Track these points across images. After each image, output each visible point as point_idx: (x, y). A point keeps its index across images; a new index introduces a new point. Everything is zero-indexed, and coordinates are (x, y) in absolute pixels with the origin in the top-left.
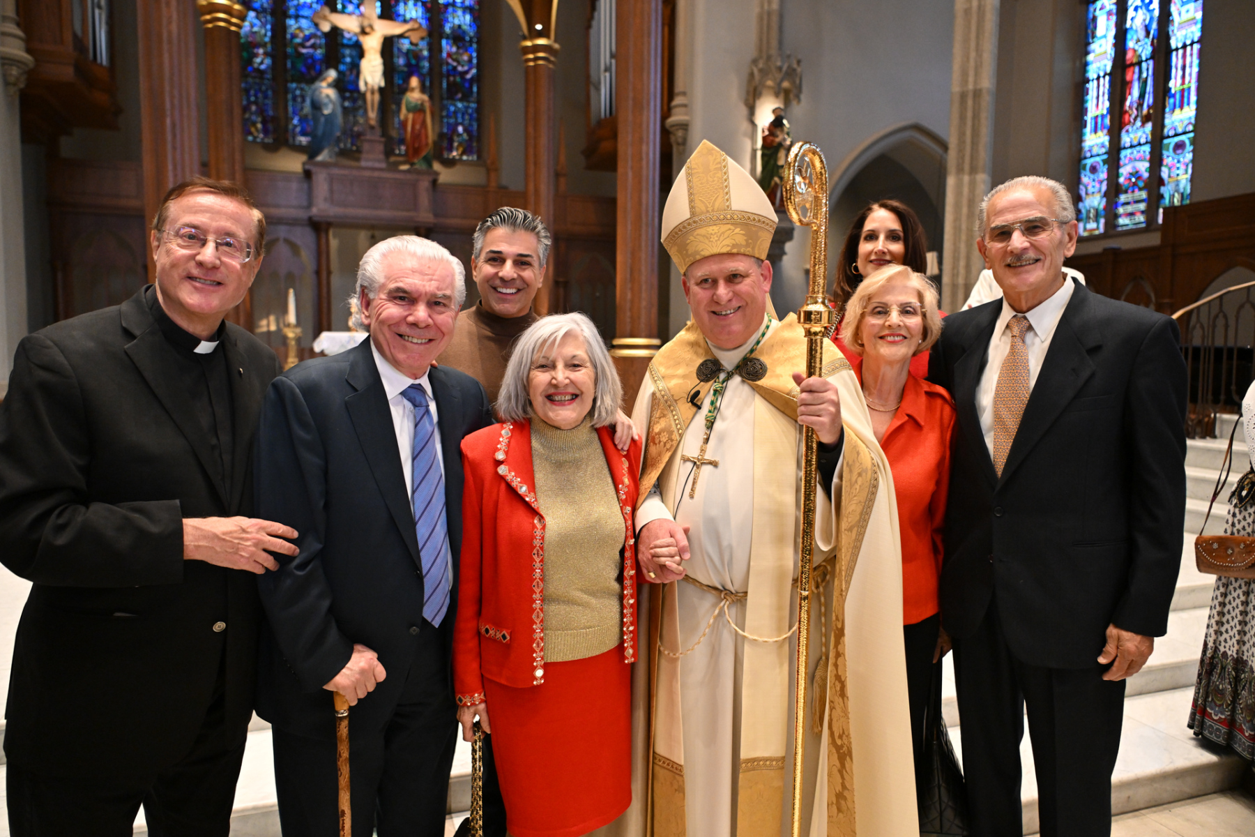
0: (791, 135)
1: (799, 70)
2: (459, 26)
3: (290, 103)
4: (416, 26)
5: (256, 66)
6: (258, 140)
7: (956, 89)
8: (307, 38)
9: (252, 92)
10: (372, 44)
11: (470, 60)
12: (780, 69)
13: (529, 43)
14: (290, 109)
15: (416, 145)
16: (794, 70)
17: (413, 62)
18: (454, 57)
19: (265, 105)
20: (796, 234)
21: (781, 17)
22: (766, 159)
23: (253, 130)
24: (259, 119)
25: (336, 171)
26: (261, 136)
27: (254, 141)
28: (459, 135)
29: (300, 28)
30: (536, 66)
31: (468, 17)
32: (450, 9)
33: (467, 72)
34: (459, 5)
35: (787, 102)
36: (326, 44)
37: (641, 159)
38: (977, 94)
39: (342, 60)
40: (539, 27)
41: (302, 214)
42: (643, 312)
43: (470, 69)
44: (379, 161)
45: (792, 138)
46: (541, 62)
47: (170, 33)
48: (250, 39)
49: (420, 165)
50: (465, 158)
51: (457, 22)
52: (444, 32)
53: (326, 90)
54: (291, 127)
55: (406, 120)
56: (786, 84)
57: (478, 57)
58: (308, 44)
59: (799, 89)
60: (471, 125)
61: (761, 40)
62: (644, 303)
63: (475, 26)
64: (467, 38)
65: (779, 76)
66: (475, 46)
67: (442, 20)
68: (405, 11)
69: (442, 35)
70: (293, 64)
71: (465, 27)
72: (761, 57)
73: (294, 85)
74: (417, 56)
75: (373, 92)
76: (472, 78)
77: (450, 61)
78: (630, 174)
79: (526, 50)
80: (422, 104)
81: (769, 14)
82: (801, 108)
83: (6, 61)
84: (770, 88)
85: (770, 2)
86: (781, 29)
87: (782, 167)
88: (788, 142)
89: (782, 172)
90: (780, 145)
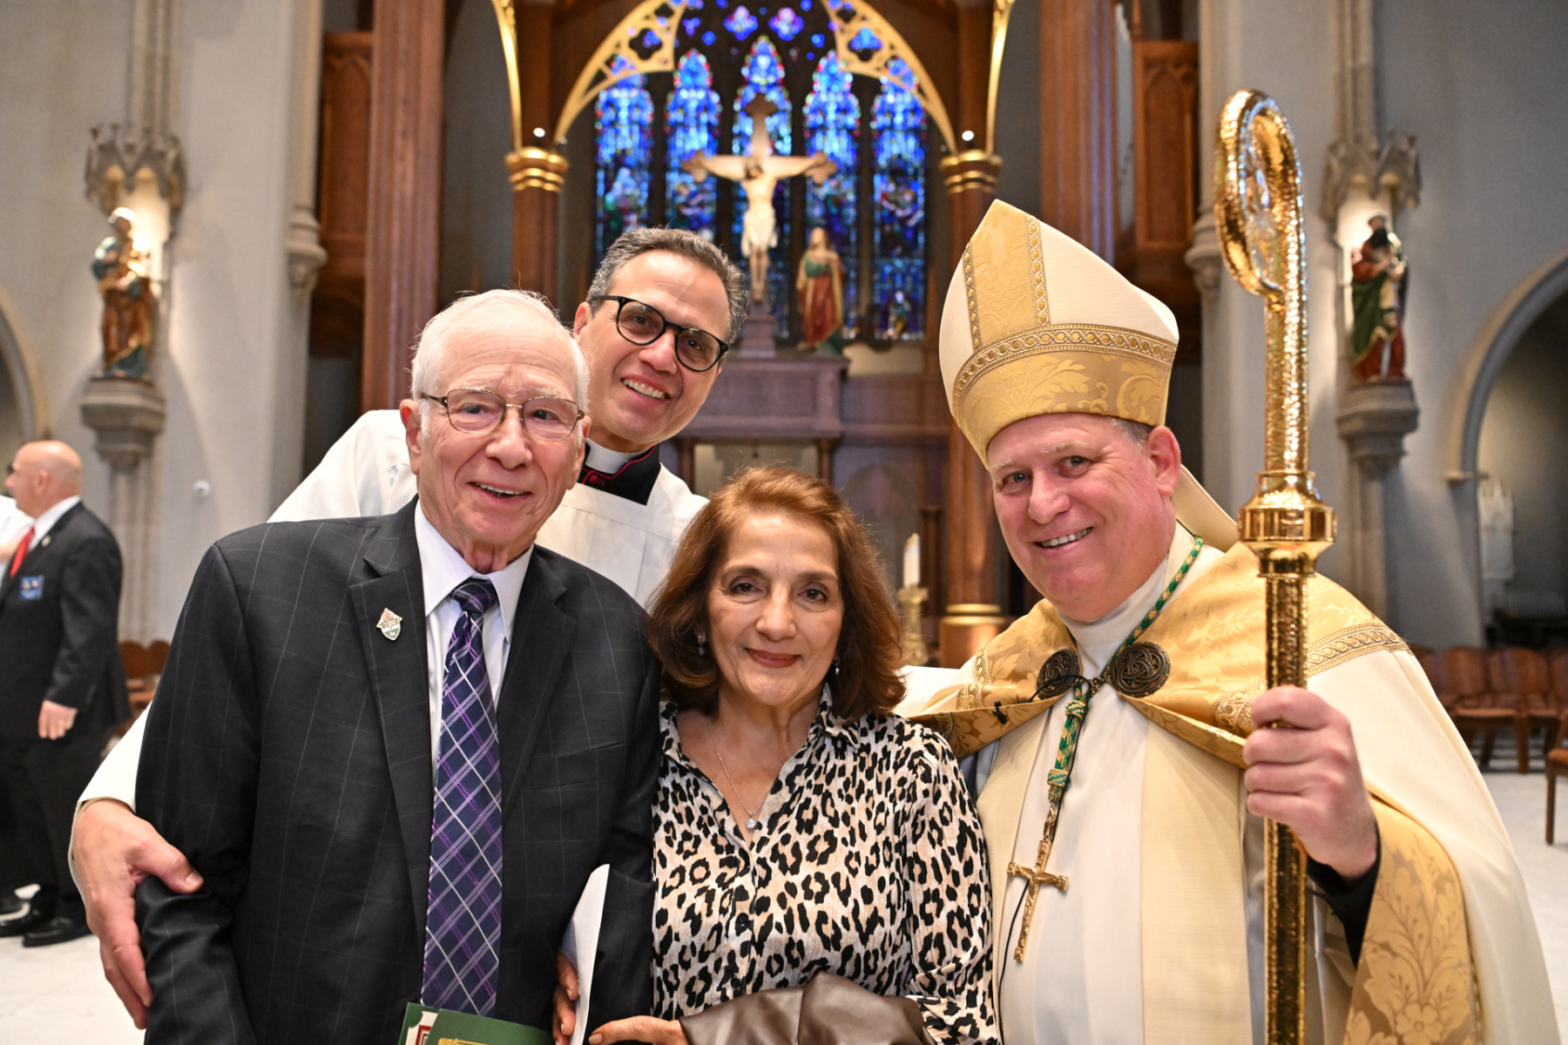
0: (1405, 257)
1: (1412, 153)
4: (822, 160)
8: (693, 195)
10: (760, 193)
12: (1377, 154)
15: (818, 323)
16: (1403, 154)
17: (834, 210)
18: (892, 198)
20: (1424, 420)
21: (1378, 73)
22: (1360, 299)
28: (898, 305)
29: (685, 184)
30: (963, 192)
31: (912, 142)
32: (887, 134)
33: (909, 217)
34: (899, 127)
35: (1397, 208)
36: (718, 200)
40: (968, 136)
43: (915, 211)
44: (766, 348)
45: (1407, 263)
46: (972, 186)
48: (622, 205)
49: (824, 350)
50: (906, 337)
51: (895, 150)
52: (878, 165)
55: (805, 289)
56: (1389, 178)
57: (926, 195)
58: (695, 201)
59: (1417, 182)
60: (915, 290)
61: (1343, 115)
63: (922, 152)
64: (910, 170)
65: (1374, 166)
66: (921, 180)
67: (875, 149)
68: (823, 144)
69: (873, 169)
71: (907, 156)
72: (1343, 139)
75: (759, 255)
76: (917, 228)
77: (886, 204)
80: (828, 266)
81: (1355, 73)
82: (1422, 215)
83: (293, 258)
84: (1361, 186)
85: (1355, 54)
86: (1378, 93)
87: (1390, 310)
88: (1399, 270)
89: (1391, 319)
90: (1384, 276)
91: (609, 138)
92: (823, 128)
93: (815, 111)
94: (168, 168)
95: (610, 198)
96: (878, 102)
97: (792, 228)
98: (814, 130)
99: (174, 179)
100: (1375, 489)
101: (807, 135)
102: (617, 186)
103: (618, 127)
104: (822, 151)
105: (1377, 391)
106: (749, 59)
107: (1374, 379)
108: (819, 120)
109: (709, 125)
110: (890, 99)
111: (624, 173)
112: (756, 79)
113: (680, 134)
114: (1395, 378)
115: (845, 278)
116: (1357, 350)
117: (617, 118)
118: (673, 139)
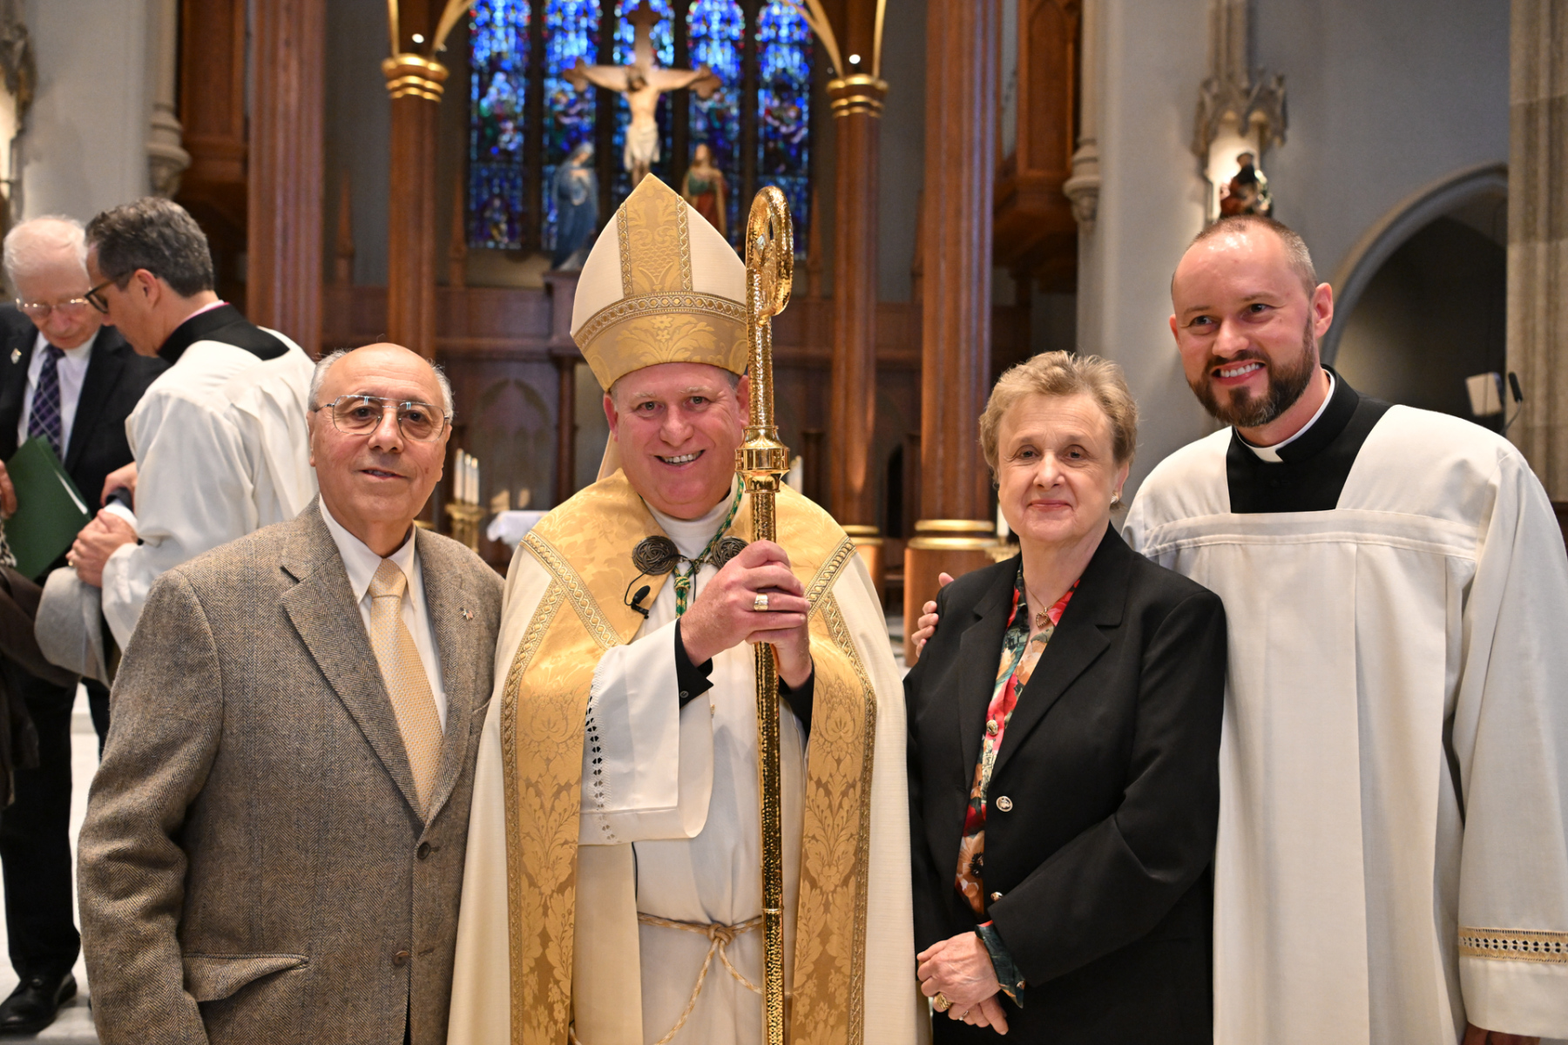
0: (1270, 195)
1: (1280, 92)
3: (546, 194)
4: (706, 73)
5: (502, 145)
6: (502, 246)
7: (1517, 99)
8: (571, 104)
9: (496, 182)
10: (643, 104)
11: (799, 117)
12: (1247, 92)
14: (545, 202)
16: (1272, 93)
17: (717, 124)
18: (776, 114)
19: (512, 197)
21: (1251, 12)
23: (495, 232)
24: (503, 218)
26: (506, 240)
27: (496, 248)
29: (563, 92)
30: (849, 118)
31: (797, 57)
32: (771, 47)
33: (793, 134)
34: (785, 41)
36: (598, 110)
38: (1554, 106)
39: (618, 129)
40: (855, 59)
41: (538, 345)
42: (962, 478)
43: (799, 129)
45: (1272, 201)
46: (858, 110)
48: (497, 111)
51: (780, 64)
52: (762, 78)
53: (578, 172)
54: (545, 226)
56: (1257, 116)
57: (811, 112)
58: (573, 111)
59: (1283, 122)
60: (798, 209)
61: (1217, 52)
63: (806, 68)
64: (795, 86)
65: (1244, 104)
66: (806, 96)
67: (760, 63)
68: (707, 55)
69: (758, 84)
70: (552, 142)
71: (792, 71)
72: (1217, 76)
73: (550, 169)
74: (723, 117)
75: (641, 170)
76: (801, 144)
77: (770, 119)
79: (838, 94)
80: (712, 183)
81: (1230, 10)
82: (1289, 152)
83: (154, 161)
84: (1232, 123)
86: (1251, 31)
88: (1264, 207)
90: (1250, 212)
91: (484, 40)
92: (707, 38)
93: (698, 20)
94: (16, 62)
95: (485, 103)
96: (763, 13)
97: (674, 142)
98: (698, 39)
99: (22, 72)
101: (690, 45)
102: (493, 91)
103: (494, 29)
104: (704, 64)
108: (703, 29)
109: (589, 30)
110: (776, 10)
111: (500, 78)
113: (558, 39)
115: (728, 196)
117: (492, 17)
118: (551, 44)
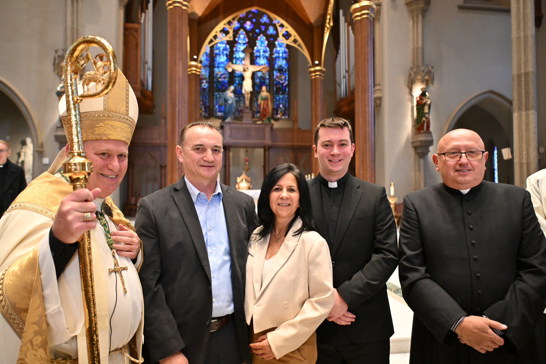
0: (430, 99)
2: (281, 65)
3: (215, 100)
4: (265, 66)
5: (202, 87)
6: (203, 115)
7: (515, 72)
8: (222, 75)
9: (201, 97)
10: (248, 75)
11: (285, 78)
12: (424, 71)
13: (312, 69)
14: (215, 102)
15: (264, 113)
16: (430, 71)
17: (262, 81)
18: (279, 78)
19: (206, 101)
20: (434, 143)
21: (423, 49)
22: (419, 110)
23: (200, 111)
24: (203, 107)
25: (233, 125)
26: (204, 113)
28: (281, 108)
29: (219, 72)
30: (315, 79)
31: (284, 62)
32: (277, 59)
33: (284, 83)
34: (281, 57)
35: (427, 85)
36: (229, 76)
37: (366, 113)
38: (526, 74)
39: (235, 82)
40: (317, 62)
43: (285, 81)
44: (249, 120)
46: (317, 76)
47: (179, 76)
49: (266, 121)
50: (283, 117)
51: (280, 64)
52: (275, 68)
53: (230, 94)
54: (215, 109)
55: (261, 104)
56: (427, 77)
57: (289, 77)
58: (222, 77)
59: (433, 79)
61: (414, 59)
62: (368, 175)
63: (287, 65)
64: (284, 70)
65: (423, 74)
66: (287, 73)
67: (274, 63)
68: (260, 61)
70: (216, 85)
71: (283, 66)
72: (414, 67)
73: (216, 93)
74: (264, 78)
75: (248, 94)
76: (286, 86)
77: (277, 79)
78: (361, 120)
79: (311, 72)
80: (267, 97)
81: (417, 48)
82: (433, 88)
84: (419, 79)
85: (417, 43)
86: (423, 54)
87: (427, 113)
88: (429, 102)
89: (427, 116)
90: (425, 104)
92: (259, 57)
93: (257, 51)
96: (275, 50)
98: (257, 57)
100: (422, 161)
101: (255, 58)
105: (423, 135)
106: (238, 36)
107: (422, 131)
108: (258, 54)
109: (226, 54)
110: (278, 49)
112: (240, 41)
113: (218, 57)
114: (428, 131)
116: (418, 124)
118: (216, 58)
